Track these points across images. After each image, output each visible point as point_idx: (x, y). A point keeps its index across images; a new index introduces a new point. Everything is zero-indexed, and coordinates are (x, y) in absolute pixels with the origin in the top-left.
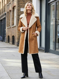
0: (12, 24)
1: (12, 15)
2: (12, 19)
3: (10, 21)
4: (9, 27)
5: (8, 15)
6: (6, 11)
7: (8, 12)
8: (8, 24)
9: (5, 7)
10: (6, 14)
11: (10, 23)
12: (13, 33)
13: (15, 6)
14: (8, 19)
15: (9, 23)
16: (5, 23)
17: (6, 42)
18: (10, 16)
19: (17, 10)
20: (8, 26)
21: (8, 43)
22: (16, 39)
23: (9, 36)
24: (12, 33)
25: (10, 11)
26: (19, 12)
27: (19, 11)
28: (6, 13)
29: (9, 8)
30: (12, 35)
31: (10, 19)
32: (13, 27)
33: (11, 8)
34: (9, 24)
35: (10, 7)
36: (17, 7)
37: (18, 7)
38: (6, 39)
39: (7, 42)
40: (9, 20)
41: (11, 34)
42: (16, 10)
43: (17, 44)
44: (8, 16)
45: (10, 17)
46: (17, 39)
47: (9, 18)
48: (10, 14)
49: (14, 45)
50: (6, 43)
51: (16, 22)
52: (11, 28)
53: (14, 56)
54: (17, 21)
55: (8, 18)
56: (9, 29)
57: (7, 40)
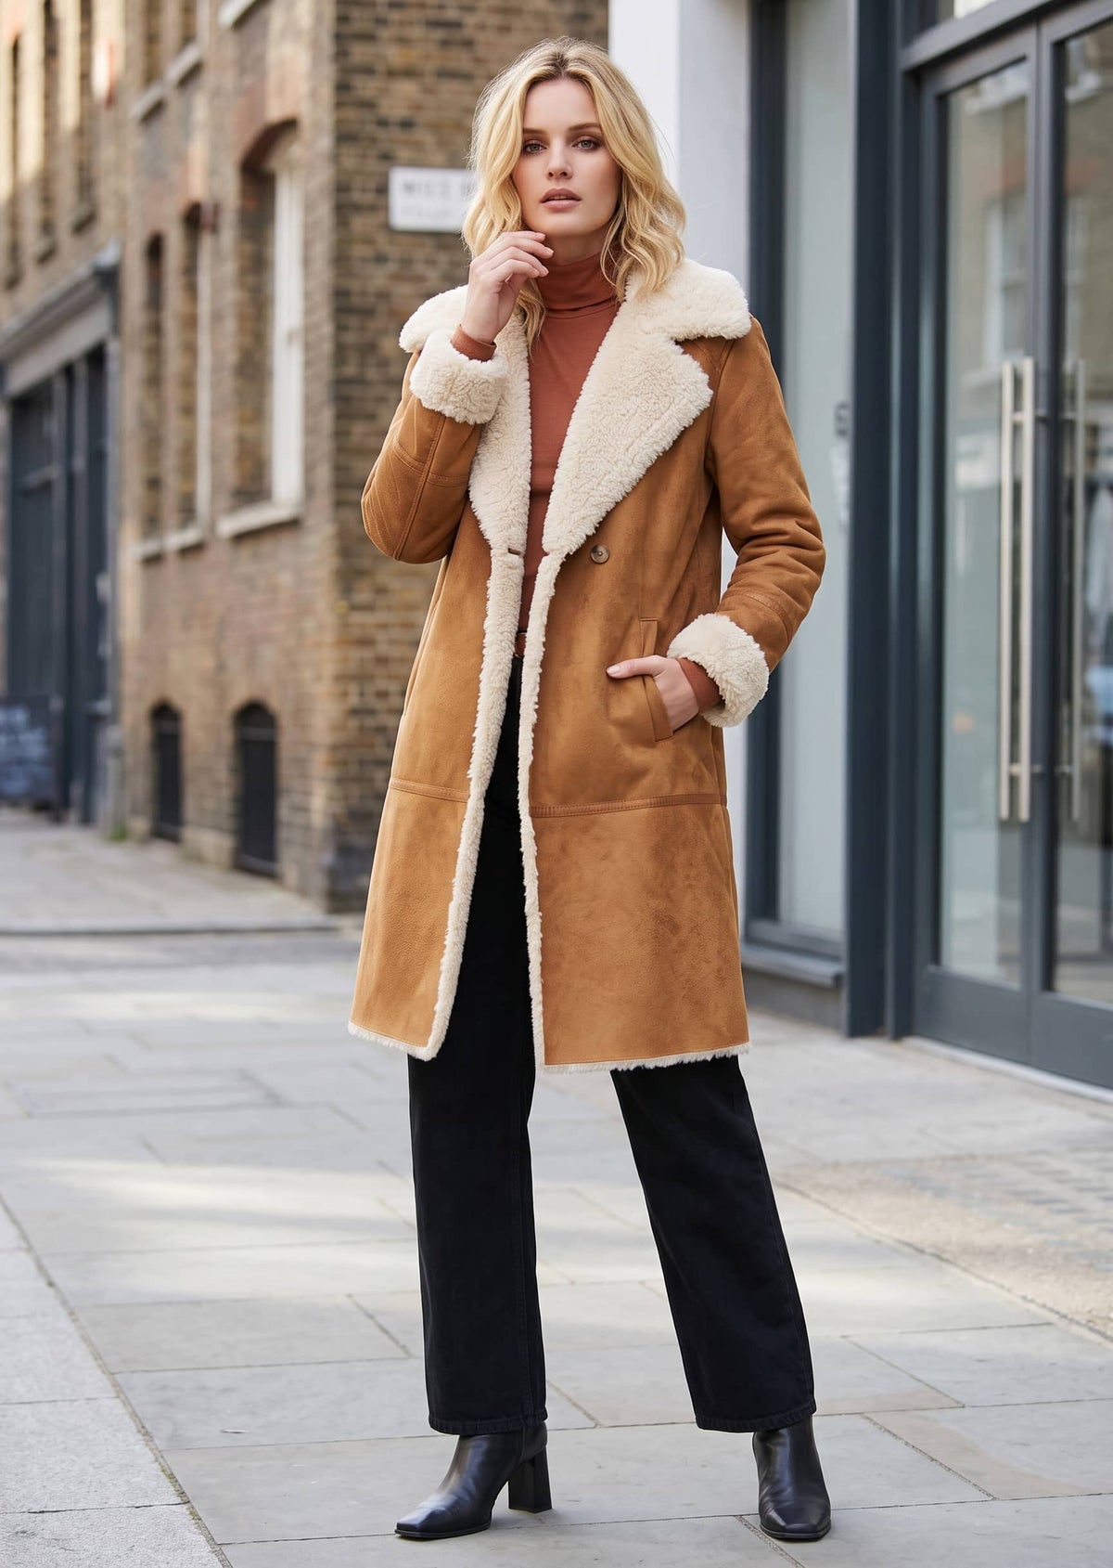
0: (231, 476)
1: (232, 295)
2: (229, 382)
3: (189, 410)
4: (175, 539)
5: (155, 300)
6: (108, 215)
7: (155, 248)
8: (154, 484)
9: (106, 154)
10: (108, 280)
11: (188, 450)
12: (251, 662)
13: (288, 126)
14: (154, 381)
15: (170, 462)
16: (98, 458)
17: (120, 835)
18: (191, 322)
19: (325, 211)
20: (152, 524)
21: (161, 853)
22: (301, 762)
23: (164, 715)
24: (235, 662)
25: (195, 219)
26: (359, 251)
27: (359, 223)
28: (108, 257)
29: (182, 158)
30: (239, 694)
31: (189, 383)
32: (241, 538)
33: (213, 171)
34: (173, 483)
35: (198, 150)
36: (325, 143)
37: (344, 137)
38: (110, 767)
39: (141, 825)
40: (172, 391)
41: (207, 662)
42: (309, 207)
43: (333, 874)
44: (156, 329)
45: (191, 349)
46: (320, 764)
47: (174, 363)
48: (191, 289)
49: (271, 876)
50: (117, 855)
51: (310, 430)
52: (217, 554)
53: (274, 1100)
54: (327, 417)
55: (155, 353)
56: (172, 567)
57: (141, 784)
